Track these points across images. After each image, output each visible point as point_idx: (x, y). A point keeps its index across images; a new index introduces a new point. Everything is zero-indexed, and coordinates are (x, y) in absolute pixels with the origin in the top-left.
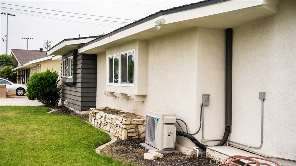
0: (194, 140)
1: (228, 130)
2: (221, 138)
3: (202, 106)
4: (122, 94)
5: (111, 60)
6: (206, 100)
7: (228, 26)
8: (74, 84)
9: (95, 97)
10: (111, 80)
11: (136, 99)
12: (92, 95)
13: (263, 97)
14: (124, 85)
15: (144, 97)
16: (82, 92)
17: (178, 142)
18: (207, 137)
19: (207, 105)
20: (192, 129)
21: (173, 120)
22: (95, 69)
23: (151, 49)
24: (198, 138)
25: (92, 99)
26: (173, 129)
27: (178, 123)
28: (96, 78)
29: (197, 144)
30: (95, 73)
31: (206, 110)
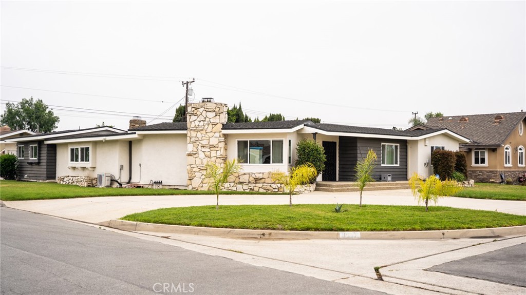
0: (117, 182)
1: (130, 178)
2: (128, 181)
3: (120, 169)
4: (81, 167)
5: (72, 150)
6: (122, 167)
7: (130, 140)
8: (38, 163)
9: (55, 171)
10: (72, 160)
11: (90, 169)
12: (53, 170)
13: (140, 165)
14: (82, 162)
15: (94, 168)
16: (47, 168)
17: (111, 184)
18: (122, 181)
19: (122, 169)
20: (117, 178)
21: (109, 175)
22: (56, 153)
23: (98, 146)
24: (119, 181)
25: (53, 173)
26: (109, 179)
27: (111, 176)
28: (56, 159)
29: (119, 183)
30: (56, 156)
31: (122, 171)
